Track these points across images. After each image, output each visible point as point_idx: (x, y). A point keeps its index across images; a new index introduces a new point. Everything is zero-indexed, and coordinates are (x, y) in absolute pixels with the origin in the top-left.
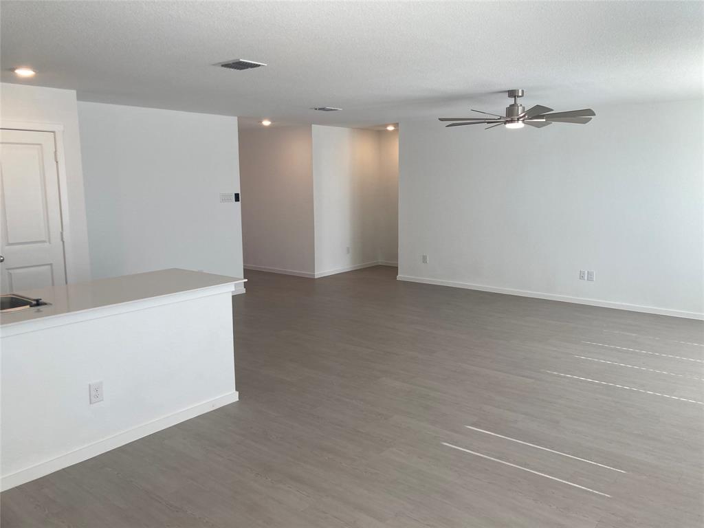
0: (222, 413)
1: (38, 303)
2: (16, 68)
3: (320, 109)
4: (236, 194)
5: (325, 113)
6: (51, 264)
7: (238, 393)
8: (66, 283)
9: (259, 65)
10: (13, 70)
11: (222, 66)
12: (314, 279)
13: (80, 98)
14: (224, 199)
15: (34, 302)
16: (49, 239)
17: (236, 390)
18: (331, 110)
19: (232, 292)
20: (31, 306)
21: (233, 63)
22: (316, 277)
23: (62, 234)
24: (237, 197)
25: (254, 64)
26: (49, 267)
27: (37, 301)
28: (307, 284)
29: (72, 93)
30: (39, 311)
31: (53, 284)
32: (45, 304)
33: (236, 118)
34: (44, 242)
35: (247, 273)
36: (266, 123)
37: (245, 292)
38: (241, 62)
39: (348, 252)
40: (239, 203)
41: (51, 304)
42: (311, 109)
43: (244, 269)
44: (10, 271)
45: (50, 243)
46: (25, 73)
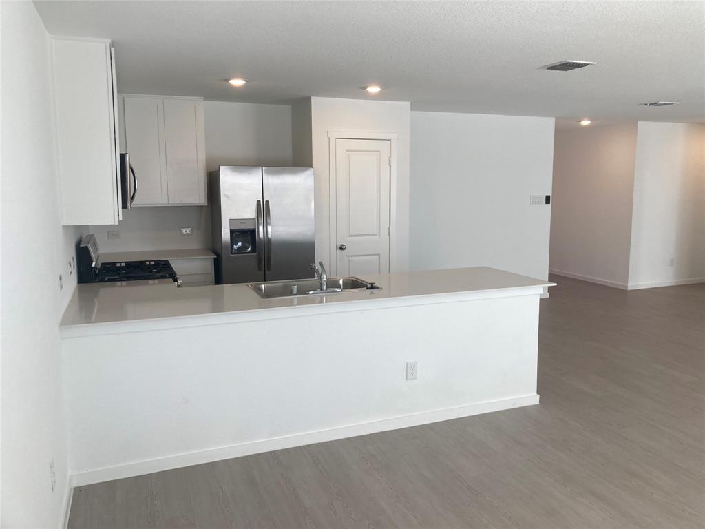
0: (520, 413)
1: (372, 287)
2: (367, 87)
3: (650, 104)
4: (547, 196)
5: (657, 109)
6: (379, 255)
7: (538, 396)
8: (390, 271)
9: (588, 64)
10: (365, 88)
11: (548, 68)
12: (627, 291)
13: (413, 108)
14: (534, 200)
15: (370, 286)
16: (380, 234)
17: (537, 393)
18: (665, 104)
19: (541, 295)
20: (367, 288)
21: (560, 65)
22: (629, 289)
23: (389, 228)
24: (548, 199)
25: (582, 64)
26: (377, 257)
27: (372, 284)
28: (619, 296)
29: (407, 105)
30: (372, 293)
31: (379, 272)
32: (377, 288)
33: (554, 119)
34: (375, 235)
35: (552, 278)
36: (585, 123)
37: (548, 296)
38: (568, 63)
39: (672, 264)
40: (549, 206)
41: (381, 288)
42: (641, 104)
43: (549, 274)
44: (350, 258)
45: (379, 236)
46: (374, 89)
